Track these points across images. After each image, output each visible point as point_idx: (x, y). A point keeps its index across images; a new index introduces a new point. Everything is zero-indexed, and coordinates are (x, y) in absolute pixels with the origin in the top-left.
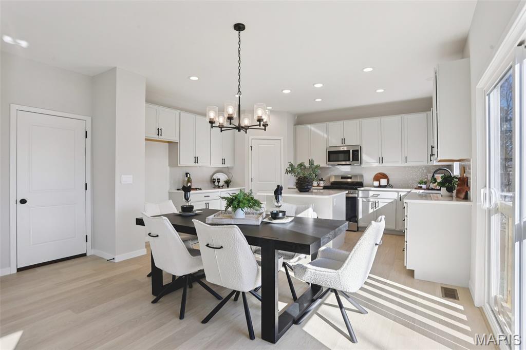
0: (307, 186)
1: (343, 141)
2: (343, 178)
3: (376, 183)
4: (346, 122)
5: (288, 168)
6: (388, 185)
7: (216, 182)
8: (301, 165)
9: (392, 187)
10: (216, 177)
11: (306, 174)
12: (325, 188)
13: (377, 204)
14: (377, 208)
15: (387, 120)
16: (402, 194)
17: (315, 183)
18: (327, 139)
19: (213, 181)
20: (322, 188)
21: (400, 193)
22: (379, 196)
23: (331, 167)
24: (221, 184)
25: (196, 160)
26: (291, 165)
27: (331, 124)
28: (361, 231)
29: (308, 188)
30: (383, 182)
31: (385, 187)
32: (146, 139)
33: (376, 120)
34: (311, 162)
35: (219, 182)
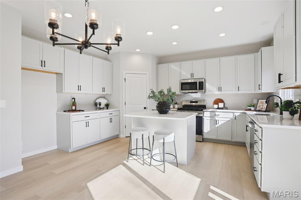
0: (166, 109)
1: (192, 75)
2: (191, 102)
3: (216, 106)
4: (194, 62)
5: (150, 94)
6: (225, 108)
7: (98, 105)
8: (161, 92)
9: (227, 109)
10: (98, 101)
11: (165, 99)
12: (179, 109)
13: (217, 122)
14: (218, 125)
15: (224, 59)
16: (237, 114)
17: (172, 107)
18: (180, 73)
19: (96, 104)
20: (177, 109)
21: (235, 114)
22: (219, 116)
23: (183, 94)
24: (102, 106)
25: (79, 88)
26: (153, 92)
27: (183, 63)
28: (205, 141)
29: (166, 111)
30: (221, 105)
31: (222, 109)
32: (22, 69)
33: (216, 60)
34: (169, 90)
35: (100, 105)
